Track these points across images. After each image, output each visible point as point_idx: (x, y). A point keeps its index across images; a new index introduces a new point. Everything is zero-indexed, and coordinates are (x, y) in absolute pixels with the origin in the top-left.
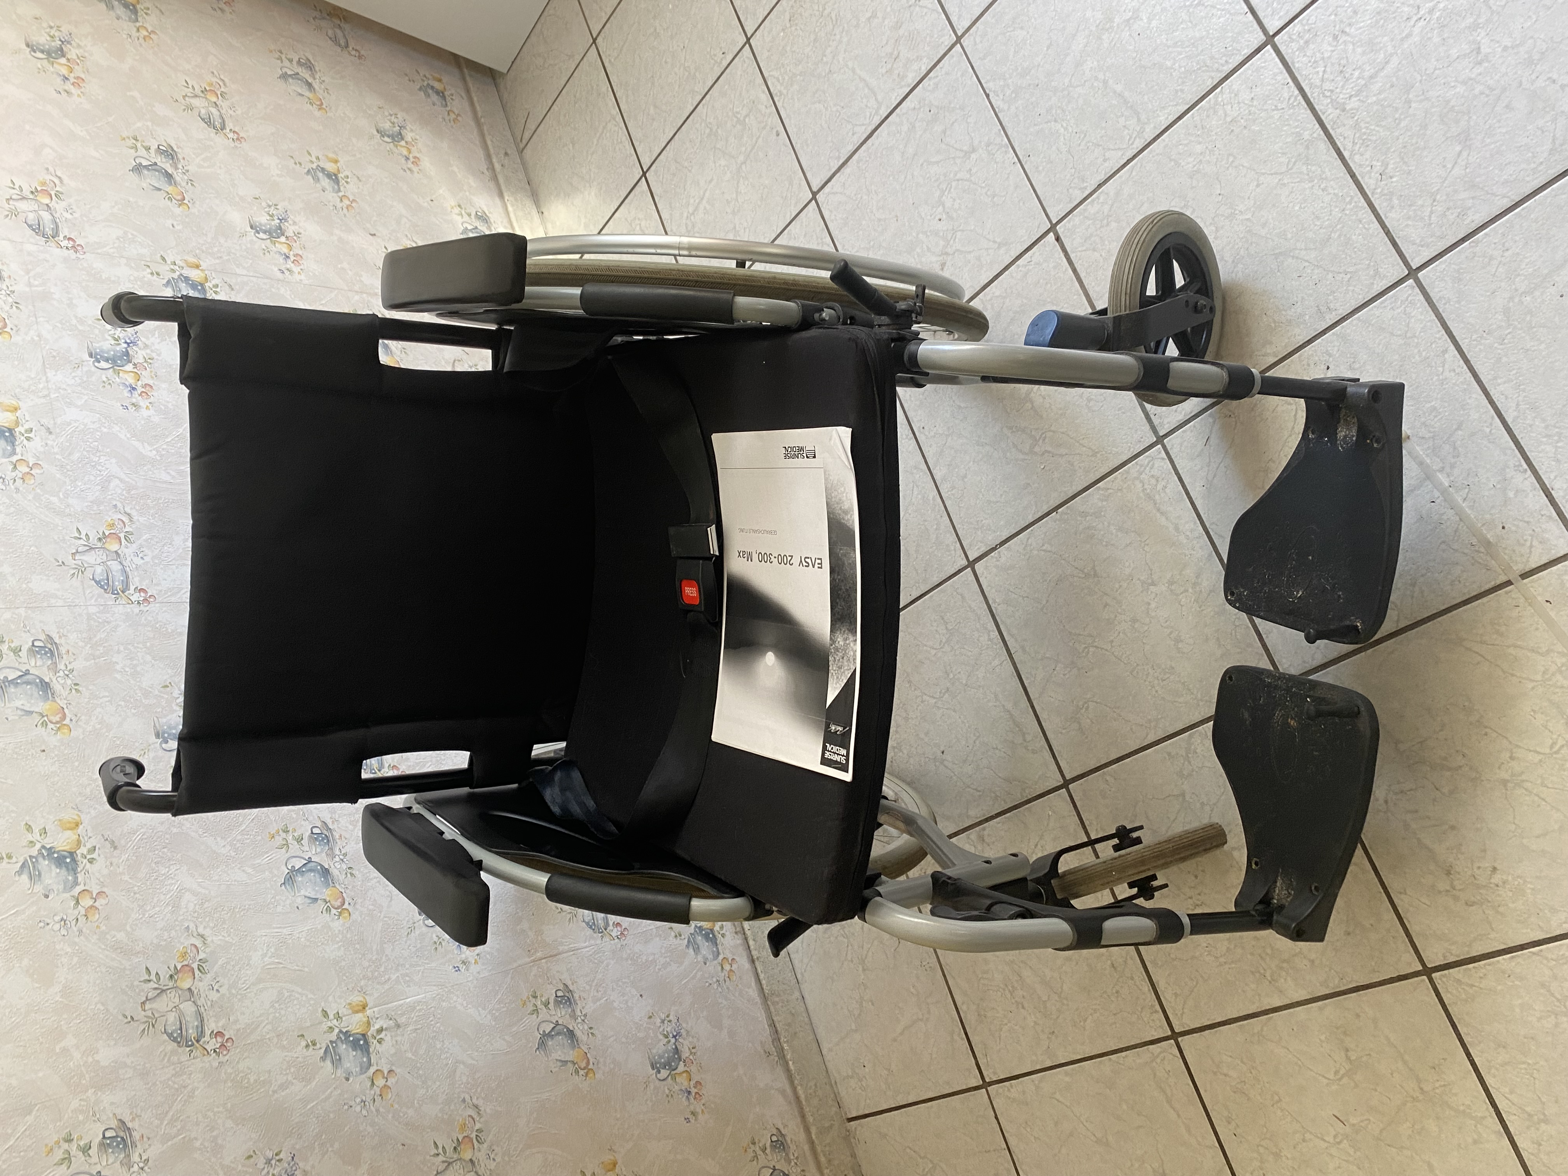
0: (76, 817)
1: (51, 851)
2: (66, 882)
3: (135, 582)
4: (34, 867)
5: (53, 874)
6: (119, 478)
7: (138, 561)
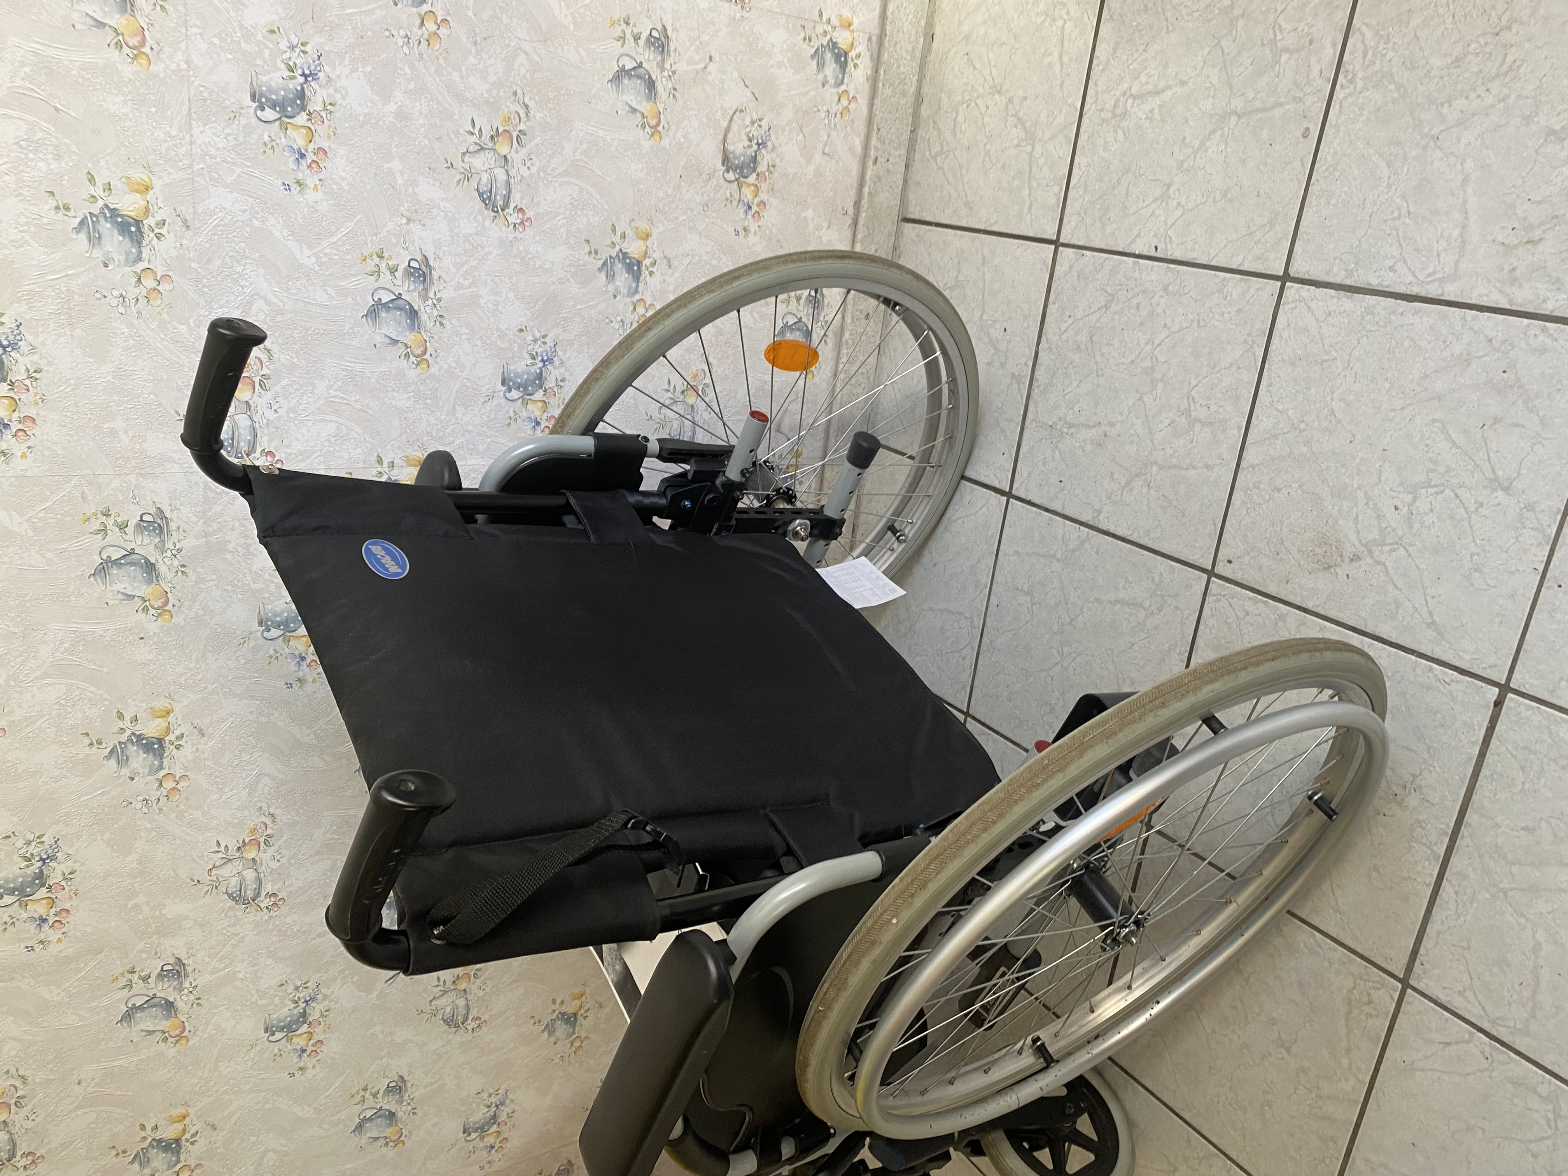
0: (168, 706)
1: (140, 737)
2: (151, 766)
3: (264, 445)
4: (122, 752)
5: (140, 759)
6: (264, 298)
7: (270, 415)
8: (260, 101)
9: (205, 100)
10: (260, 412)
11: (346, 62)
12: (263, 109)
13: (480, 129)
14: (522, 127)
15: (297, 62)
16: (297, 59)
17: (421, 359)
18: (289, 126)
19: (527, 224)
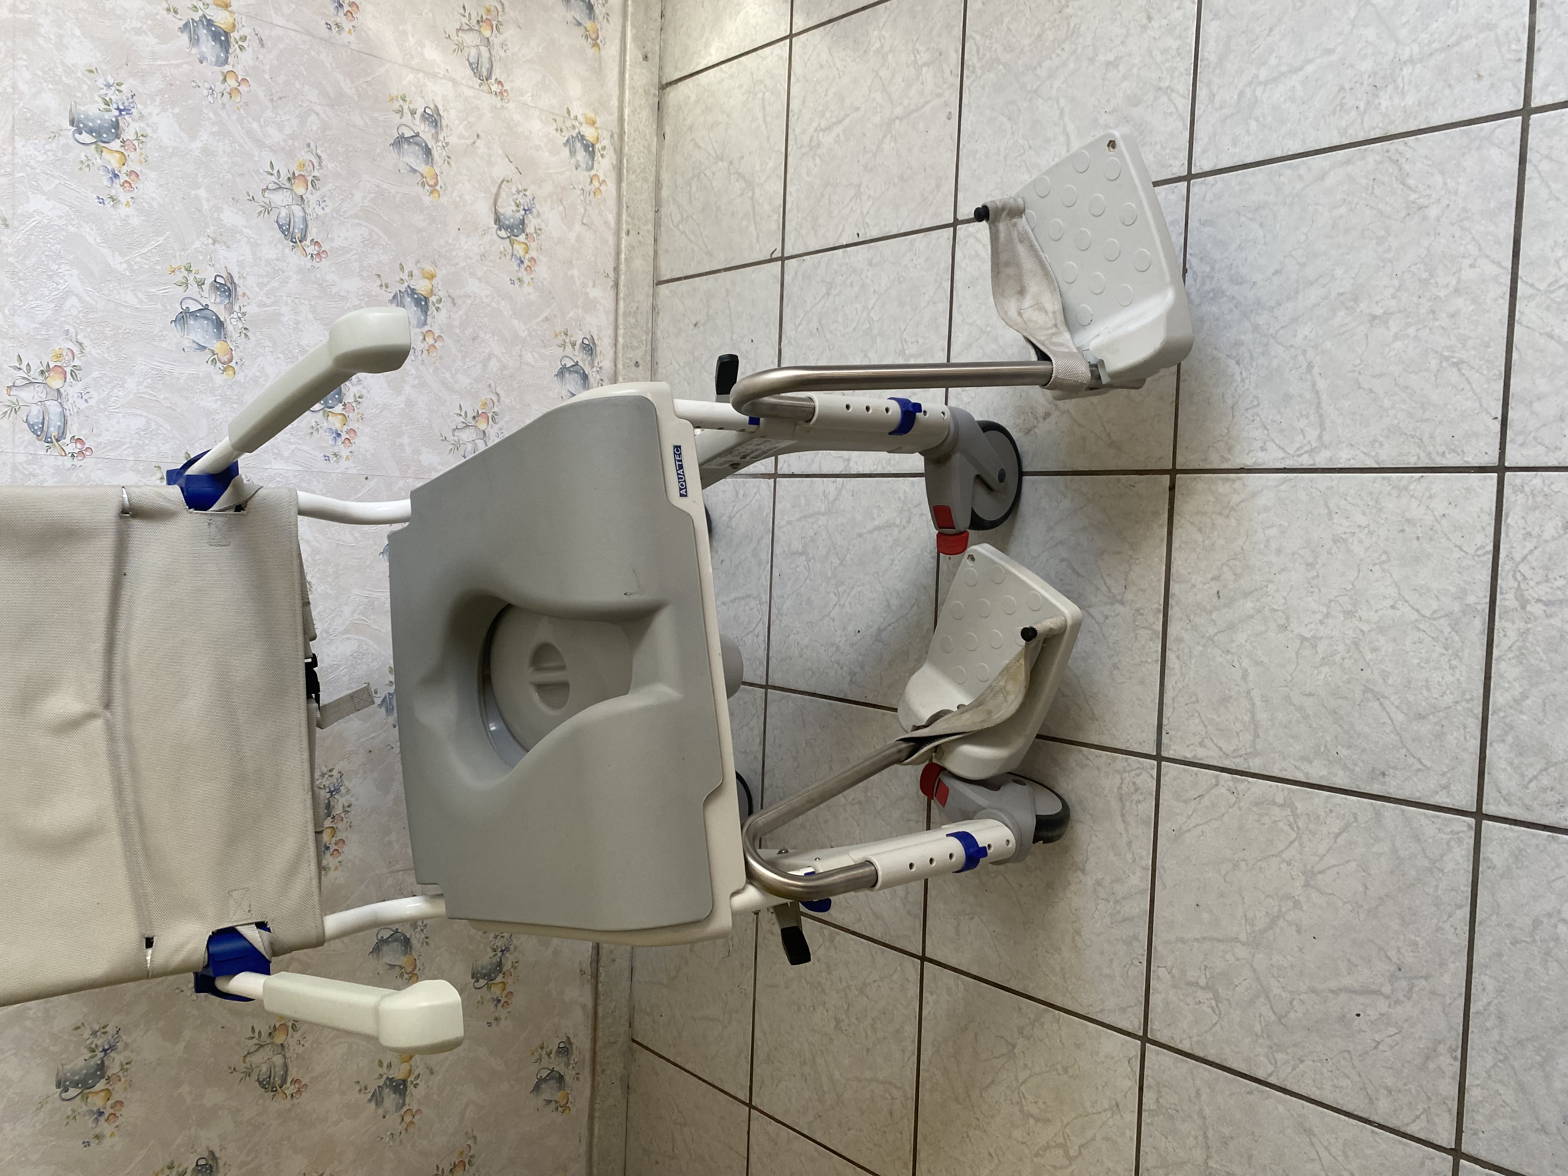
3: (73, 430)
6: (77, 296)
7: (81, 404)
8: (78, 127)
9: (27, 120)
10: (71, 401)
11: (157, 103)
12: (81, 133)
13: (278, 171)
14: (316, 173)
15: (113, 98)
16: (112, 94)
17: (227, 366)
18: (104, 150)
19: (323, 256)
